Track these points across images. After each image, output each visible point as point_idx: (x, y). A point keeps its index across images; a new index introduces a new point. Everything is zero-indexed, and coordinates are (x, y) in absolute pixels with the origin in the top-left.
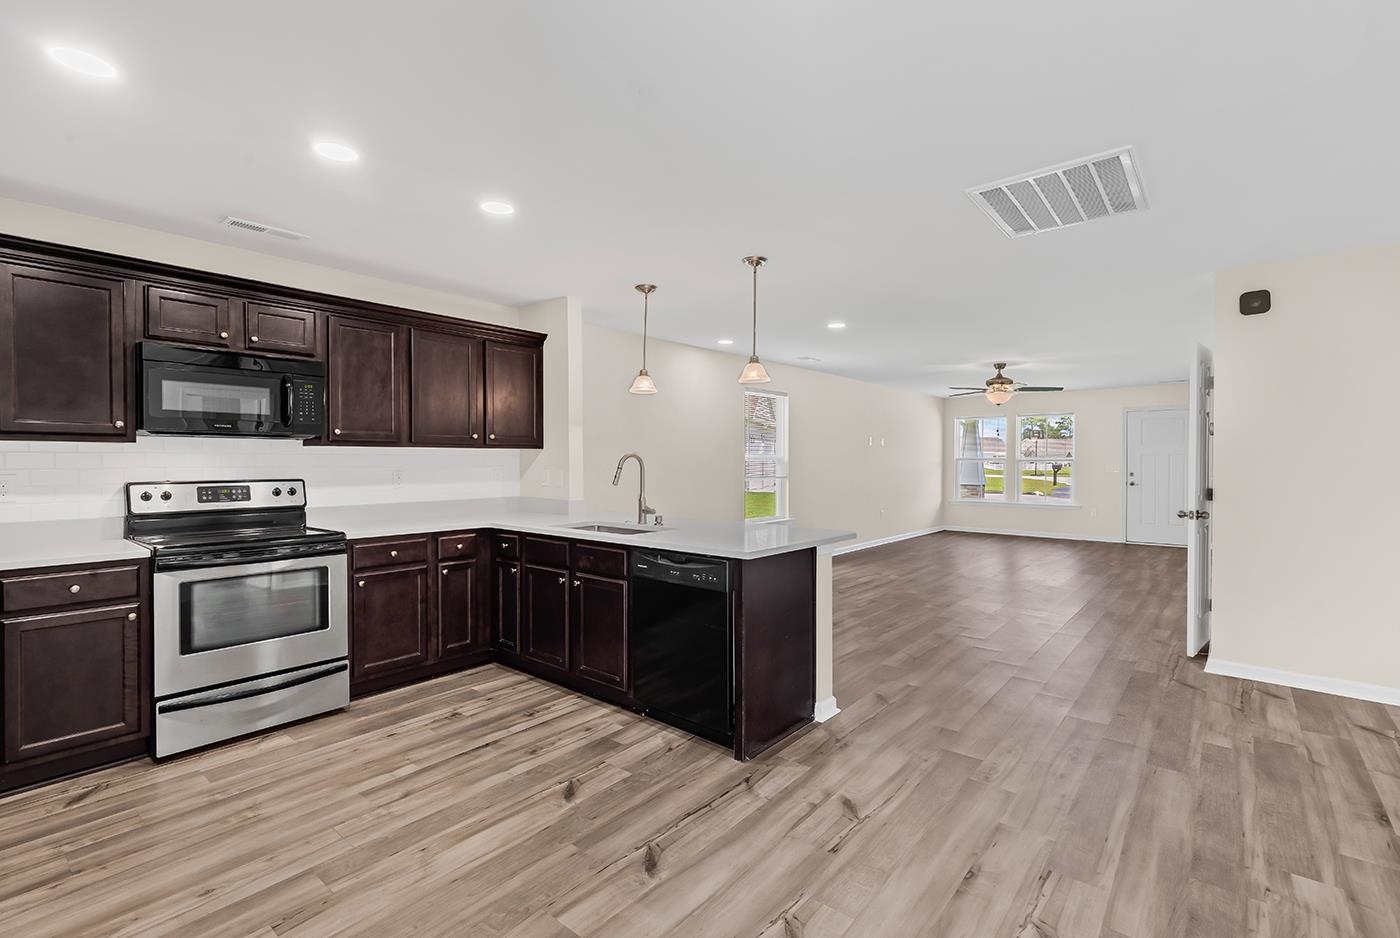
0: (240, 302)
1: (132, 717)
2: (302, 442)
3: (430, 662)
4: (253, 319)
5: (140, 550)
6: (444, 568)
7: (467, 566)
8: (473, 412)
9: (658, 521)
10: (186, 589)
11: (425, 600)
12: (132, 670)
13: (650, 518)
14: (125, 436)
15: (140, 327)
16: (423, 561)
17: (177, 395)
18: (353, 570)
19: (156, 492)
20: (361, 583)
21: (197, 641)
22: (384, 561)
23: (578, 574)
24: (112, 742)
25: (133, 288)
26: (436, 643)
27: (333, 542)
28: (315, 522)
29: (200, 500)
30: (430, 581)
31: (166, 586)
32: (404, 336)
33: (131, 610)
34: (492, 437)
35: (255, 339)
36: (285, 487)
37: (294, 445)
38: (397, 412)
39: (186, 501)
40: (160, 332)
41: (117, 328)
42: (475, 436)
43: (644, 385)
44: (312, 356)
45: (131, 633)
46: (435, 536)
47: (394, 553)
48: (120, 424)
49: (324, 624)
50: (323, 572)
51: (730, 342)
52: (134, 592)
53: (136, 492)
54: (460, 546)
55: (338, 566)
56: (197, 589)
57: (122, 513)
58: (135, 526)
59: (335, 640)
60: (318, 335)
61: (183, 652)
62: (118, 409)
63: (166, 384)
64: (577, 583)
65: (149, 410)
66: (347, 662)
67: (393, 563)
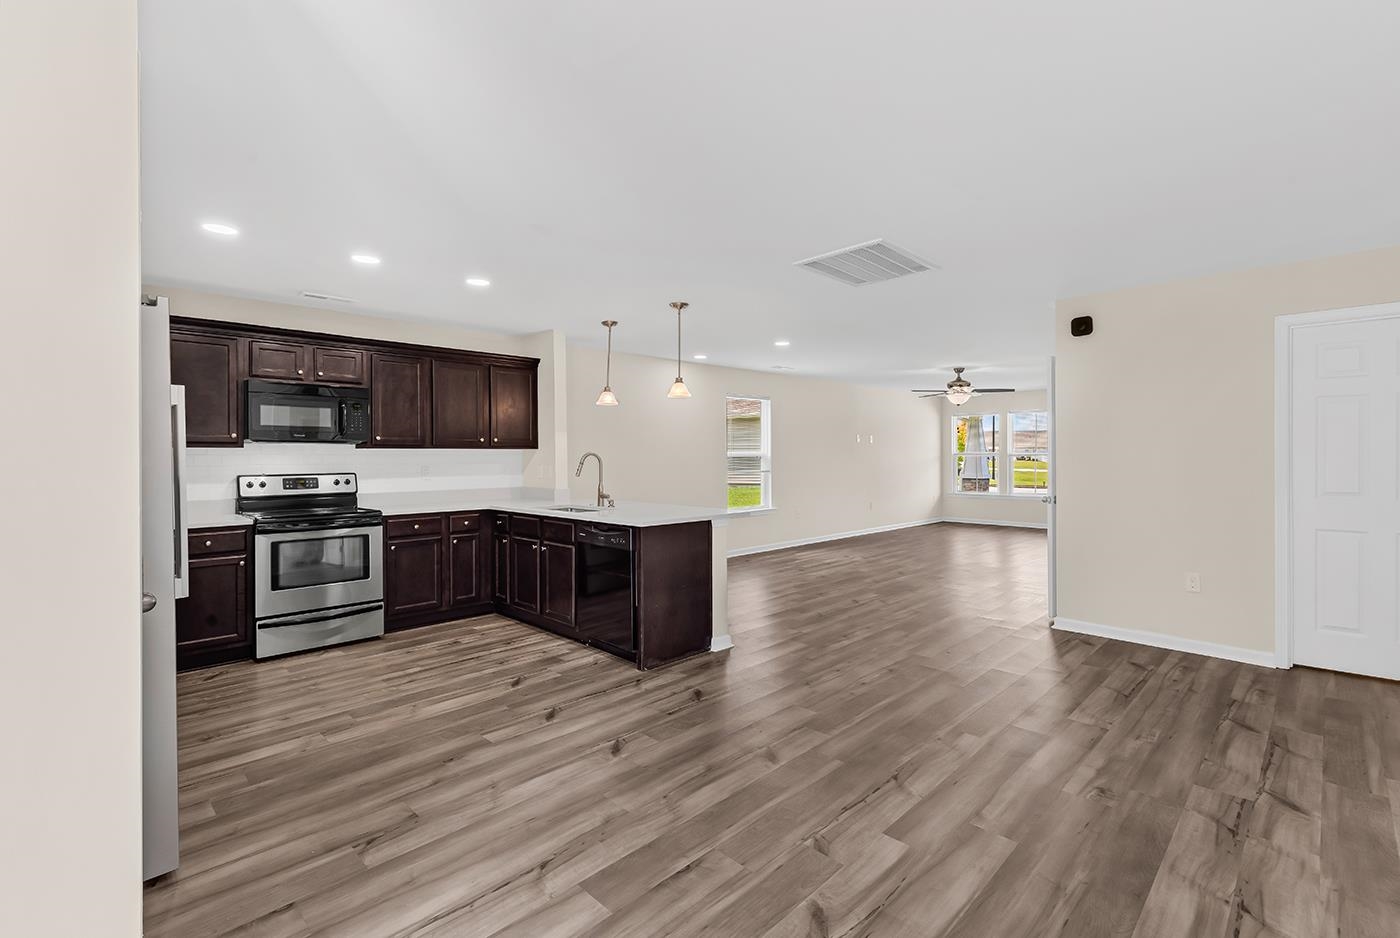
0: (311, 348)
1: (241, 630)
2: (354, 446)
3: (444, 609)
4: (320, 360)
5: (246, 520)
6: (455, 538)
7: (471, 538)
8: (481, 422)
9: (611, 503)
10: (275, 547)
11: (440, 562)
12: (241, 598)
13: (606, 501)
14: (238, 444)
15: (247, 369)
16: (439, 533)
17: (270, 415)
18: (387, 537)
19: (256, 481)
20: (393, 548)
21: (282, 583)
22: (410, 533)
23: (546, 542)
24: (229, 647)
25: (243, 343)
26: (449, 595)
27: (373, 518)
28: (363, 504)
29: (285, 488)
30: (444, 548)
31: (262, 543)
32: (427, 366)
33: (241, 559)
34: (496, 440)
35: (321, 374)
36: (342, 479)
37: (349, 449)
38: (422, 423)
39: (275, 488)
40: (259, 372)
41: (233, 372)
42: (482, 440)
43: (608, 399)
44: (360, 384)
45: (241, 574)
46: (447, 515)
47: (416, 527)
48: (234, 435)
49: (366, 575)
50: (366, 538)
51: (704, 357)
52: (243, 548)
53: (244, 482)
54: (466, 523)
55: (376, 534)
56: (282, 546)
57: (235, 496)
58: (243, 505)
59: (374, 587)
60: (365, 369)
61: (273, 589)
62: (233, 425)
63: (262, 407)
64: (543, 549)
65: (252, 426)
66: (382, 603)
67: (417, 534)
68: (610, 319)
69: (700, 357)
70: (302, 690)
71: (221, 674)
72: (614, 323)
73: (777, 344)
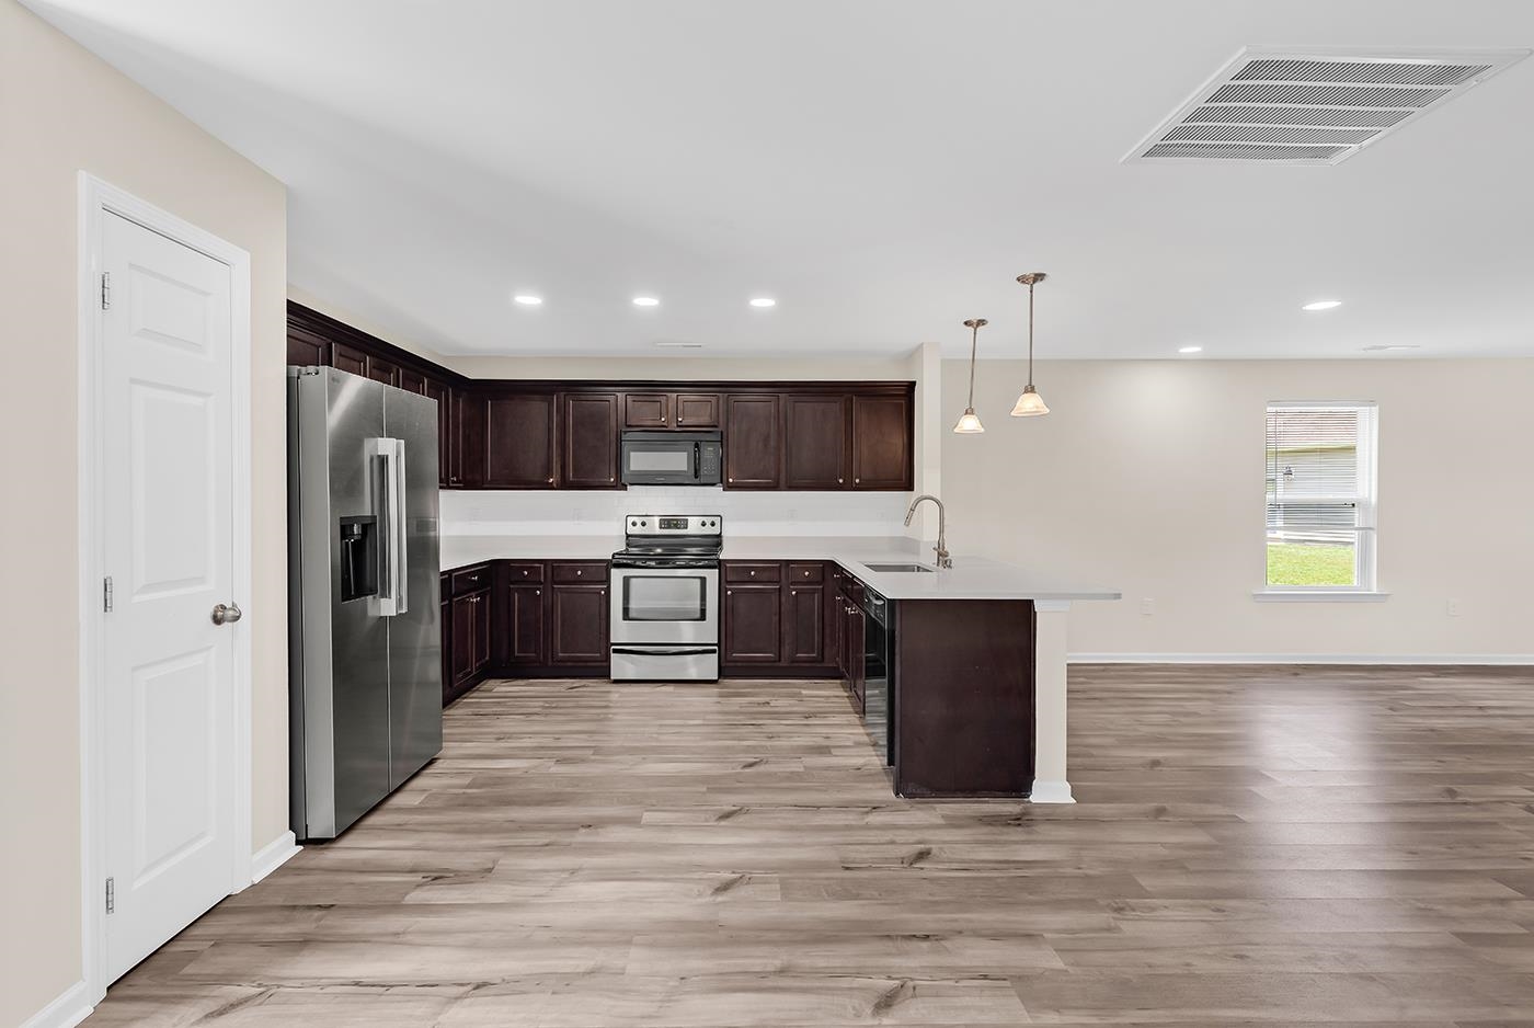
0: (674, 395)
1: (601, 651)
2: (721, 489)
3: (783, 664)
4: (680, 407)
6: (794, 589)
7: (812, 590)
8: (841, 461)
9: (947, 564)
10: (626, 580)
11: (779, 613)
12: (603, 623)
14: (616, 487)
15: (624, 420)
16: (778, 582)
17: (638, 461)
18: (722, 582)
19: (639, 520)
20: (729, 593)
21: (632, 615)
22: (745, 578)
23: (855, 605)
24: (590, 664)
25: (621, 397)
26: (787, 650)
27: (713, 560)
30: (782, 599)
31: (617, 576)
32: (782, 403)
33: (602, 589)
34: (859, 481)
35: (682, 420)
36: (708, 520)
37: (717, 491)
38: (776, 464)
39: (654, 528)
40: (632, 422)
41: (612, 422)
42: (841, 481)
43: (969, 424)
44: (716, 426)
45: (603, 602)
46: (787, 563)
47: (753, 573)
48: (614, 479)
49: (703, 617)
50: (703, 580)
52: (602, 579)
53: (629, 521)
54: (807, 573)
55: (713, 577)
56: (633, 581)
57: (622, 533)
58: (630, 541)
59: (708, 632)
60: (721, 411)
61: (624, 619)
62: (613, 470)
63: (633, 455)
64: (852, 613)
65: (625, 472)
66: (716, 648)
67: (753, 581)
68: (974, 318)
69: (1190, 350)
70: (602, 716)
71: (584, 686)
72: (981, 322)
73: (1311, 307)
